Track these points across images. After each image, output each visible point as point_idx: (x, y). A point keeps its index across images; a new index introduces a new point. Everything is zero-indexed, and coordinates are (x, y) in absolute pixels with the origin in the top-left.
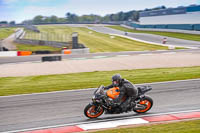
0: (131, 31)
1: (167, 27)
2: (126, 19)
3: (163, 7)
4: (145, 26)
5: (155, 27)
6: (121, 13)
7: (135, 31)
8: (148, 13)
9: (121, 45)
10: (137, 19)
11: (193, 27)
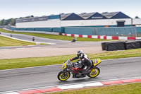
0: (10, 32)
1: (35, 29)
2: (6, 24)
3: (32, 16)
4: (20, 29)
5: (27, 29)
6: (3, 20)
7: (13, 32)
8: (22, 20)
10: (14, 24)
11: (52, 30)
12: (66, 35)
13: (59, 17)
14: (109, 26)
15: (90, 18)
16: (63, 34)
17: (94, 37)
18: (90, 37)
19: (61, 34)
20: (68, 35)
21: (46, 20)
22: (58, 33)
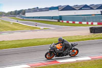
0: (21, 20)
1: (39, 18)
2: (18, 14)
3: (38, 8)
4: (28, 18)
5: (33, 18)
6: (16, 11)
7: (23, 20)
8: (30, 11)
9: (16, 27)
10: (24, 14)
11: (52, 18)
12: (62, 22)
13: (57, 8)
14: (95, 15)
15: (81, 9)
16: (61, 21)
17: (84, 23)
18: (80, 23)
19: (59, 21)
20: (64, 22)
21: (48, 11)
22: (56, 21)
